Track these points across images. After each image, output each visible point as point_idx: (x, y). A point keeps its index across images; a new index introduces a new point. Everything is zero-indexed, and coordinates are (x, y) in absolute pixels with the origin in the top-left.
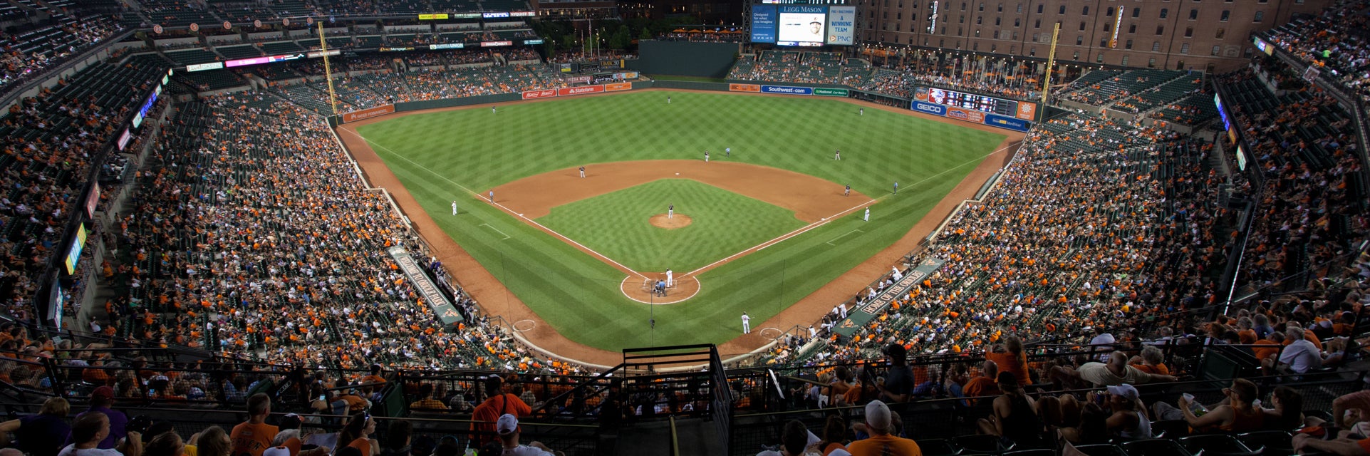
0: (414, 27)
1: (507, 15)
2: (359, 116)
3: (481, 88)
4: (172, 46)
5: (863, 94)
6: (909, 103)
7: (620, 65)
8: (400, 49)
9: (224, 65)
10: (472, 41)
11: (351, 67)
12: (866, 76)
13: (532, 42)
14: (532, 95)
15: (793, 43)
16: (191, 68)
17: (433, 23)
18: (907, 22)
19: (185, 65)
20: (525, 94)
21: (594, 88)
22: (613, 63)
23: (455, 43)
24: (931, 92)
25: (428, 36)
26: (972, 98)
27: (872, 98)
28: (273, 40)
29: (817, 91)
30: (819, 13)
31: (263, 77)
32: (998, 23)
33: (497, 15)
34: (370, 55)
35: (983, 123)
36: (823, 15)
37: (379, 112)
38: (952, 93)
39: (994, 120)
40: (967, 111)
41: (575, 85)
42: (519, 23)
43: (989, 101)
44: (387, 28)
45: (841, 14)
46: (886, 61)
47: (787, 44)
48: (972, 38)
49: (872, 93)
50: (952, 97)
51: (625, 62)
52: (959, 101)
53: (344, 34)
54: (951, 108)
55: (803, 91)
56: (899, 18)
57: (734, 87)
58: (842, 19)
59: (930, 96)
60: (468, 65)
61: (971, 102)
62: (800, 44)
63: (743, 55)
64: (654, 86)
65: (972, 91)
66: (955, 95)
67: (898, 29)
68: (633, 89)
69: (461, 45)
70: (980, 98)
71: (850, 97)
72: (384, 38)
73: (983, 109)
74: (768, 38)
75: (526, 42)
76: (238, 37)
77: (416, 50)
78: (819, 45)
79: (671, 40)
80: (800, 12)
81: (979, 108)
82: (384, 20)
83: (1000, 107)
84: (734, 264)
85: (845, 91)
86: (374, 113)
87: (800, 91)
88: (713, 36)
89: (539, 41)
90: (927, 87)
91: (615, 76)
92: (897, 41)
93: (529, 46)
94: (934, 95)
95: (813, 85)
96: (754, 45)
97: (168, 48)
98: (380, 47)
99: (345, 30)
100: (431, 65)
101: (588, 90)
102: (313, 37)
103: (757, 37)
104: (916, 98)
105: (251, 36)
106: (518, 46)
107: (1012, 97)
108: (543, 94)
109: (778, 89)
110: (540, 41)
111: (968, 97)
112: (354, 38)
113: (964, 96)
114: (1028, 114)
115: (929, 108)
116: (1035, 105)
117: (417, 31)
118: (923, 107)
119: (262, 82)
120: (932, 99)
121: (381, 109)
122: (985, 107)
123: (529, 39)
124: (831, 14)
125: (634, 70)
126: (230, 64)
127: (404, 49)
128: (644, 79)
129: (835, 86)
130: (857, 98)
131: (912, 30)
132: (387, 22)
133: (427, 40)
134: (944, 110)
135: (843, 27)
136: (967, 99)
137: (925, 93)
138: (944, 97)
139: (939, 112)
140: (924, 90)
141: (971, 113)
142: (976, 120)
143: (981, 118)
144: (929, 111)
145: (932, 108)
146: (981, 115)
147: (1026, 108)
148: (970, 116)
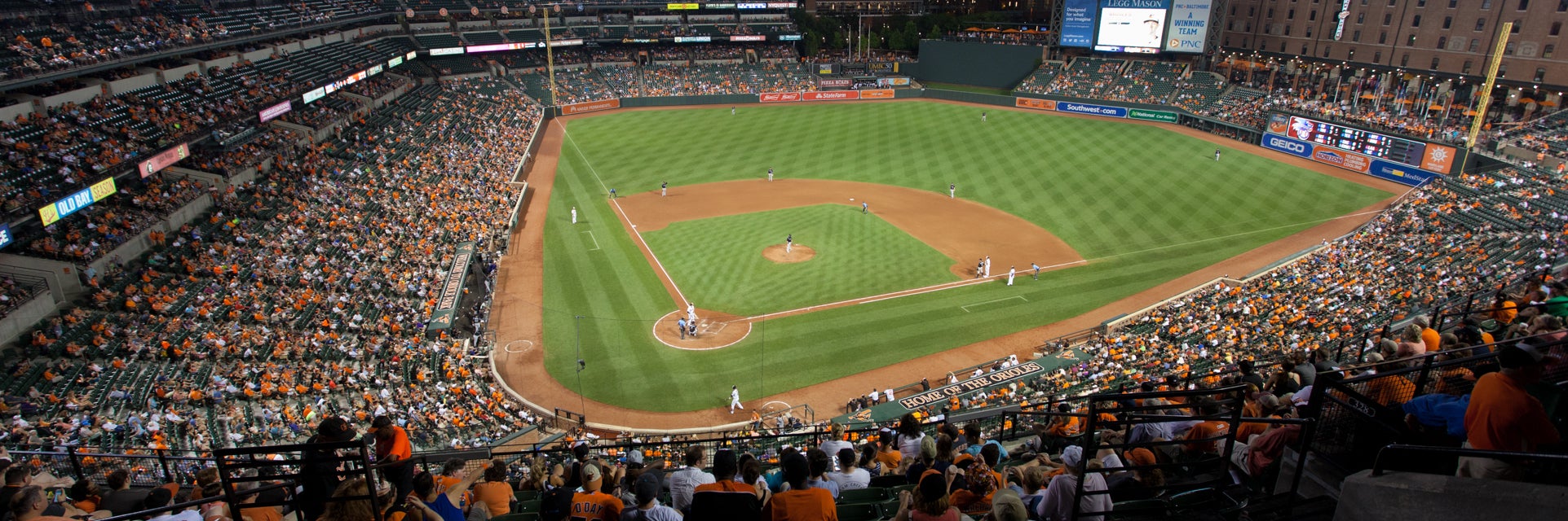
0: (664, 18)
1: (763, 6)
2: (580, 109)
3: (718, 87)
4: (423, 31)
5: (1197, 120)
6: (1261, 136)
7: (893, 69)
8: (643, 41)
9: (465, 51)
10: (722, 35)
11: (595, 58)
12: (1213, 95)
13: (788, 37)
14: (771, 98)
15: (1116, 48)
16: (434, 52)
17: (684, 13)
18: (1302, 22)
19: (428, 49)
20: (763, 96)
21: (847, 96)
22: (884, 66)
23: (702, 36)
24: (1293, 122)
25: (675, 28)
26: (1353, 135)
27: (1209, 127)
28: (520, 27)
29: (1134, 114)
30: (1158, 7)
31: (505, 65)
32: (1447, 24)
33: (752, 6)
34: (613, 46)
35: (1367, 172)
36: (1163, 12)
37: (602, 106)
38: (1323, 126)
39: (1384, 170)
40: (1343, 154)
41: (825, 89)
42: (779, 16)
43: (1380, 140)
44: (636, 18)
45: (1193, 11)
46: (1249, 78)
47: (1108, 49)
48: (1402, 47)
49: (1212, 119)
50: (1324, 131)
51: (900, 65)
52: (1333, 137)
53: (592, 23)
54: (1320, 148)
55: (1114, 112)
56: (1291, 16)
57: (1022, 102)
58: (1190, 16)
59: (1291, 128)
60: (715, 61)
61: (1351, 140)
62: (1126, 50)
63: (1047, 62)
64: (923, 95)
65: (1356, 124)
66: (1328, 128)
67: (1287, 33)
68: (895, 98)
69: (708, 39)
70: (1367, 135)
71: (1180, 123)
72: (631, 28)
73: (1369, 152)
74: (1082, 41)
75: (782, 38)
76: (487, 23)
77: (661, 43)
78: (1154, 51)
79: (959, 40)
80: (1130, 7)
81: (1363, 150)
82: (635, 9)
83: (1396, 151)
84: (816, 316)
85: (1174, 115)
86: (596, 107)
87: (1110, 112)
88: (1015, 37)
89: (797, 37)
90: (1288, 115)
91: (880, 82)
92: (1283, 49)
93: (785, 42)
94: (1296, 127)
95: (1129, 105)
96: (1064, 49)
97: (420, 32)
98: (623, 38)
99: (594, 19)
100: (676, 59)
101: (839, 96)
102: (562, 25)
103: (1069, 39)
104: (1269, 130)
105: (500, 22)
106: (772, 42)
107: (1420, 136)
108: (784, 97)
109: (1081, 108)
110: (799, 37)
111: (1348, 133)
112: (601, 28)
113: (1341, 131)
114: (1436, 162)
115: (1287, 145)
116: (1453, 150)
117: (667, 22)
118: (1279, 143)
119: (502, 68)
120: (1293, 132)
121: (604, 103)
122: (1373, 148)
123: (785, 34)
124: (1175, 10)
125: (906, 75)
126: (471, 49)
127: (647, 41)
128: (918, 86)
129: (1162, 107)
130: (1189, 126)
131: (1309, 35)
132: (638, 12)
133: (673, 32)
134: (1308, 150)
135: (1191, 28)
136: (1346, 136)
137: (1284, 123)
138: (1311, 130)
139: (1301, 151)
140: (1283, 120)
141: (1349, 156)
142: (1357, 167)
143: (1364, 164)
144: (1287, 150)
145: (1291, 146)
146: (1365, 160)
147: (1439, 154)
148: (1347, 160)
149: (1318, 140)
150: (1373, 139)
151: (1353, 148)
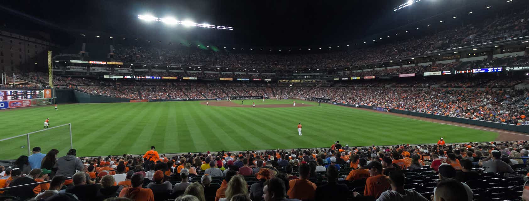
26: (21, 92)
35: (31, 105)
38: (8, 92)
40: (20, 101)
43: (31, 92)
52: (14, 96)
54: (11, 102)
61: (21, 95)
66: (11, 93)
70: (26, 91)
73: (29, 98)
81: (26, 98)
83: (36, 95)
111: (19, 92)
113: (17, 92)
114: (49, 95)
122: (30, 96)
134: (6, 104)
136: (19, 94)
138: (4, 95)
139: (4, 106)
141: (23, 101)
142: (28, 105)
143: (30, 103)
146: (30, 101)
147: (48, 92)
148: (23, 103)
149: (8, 99)
151: (23, 98)
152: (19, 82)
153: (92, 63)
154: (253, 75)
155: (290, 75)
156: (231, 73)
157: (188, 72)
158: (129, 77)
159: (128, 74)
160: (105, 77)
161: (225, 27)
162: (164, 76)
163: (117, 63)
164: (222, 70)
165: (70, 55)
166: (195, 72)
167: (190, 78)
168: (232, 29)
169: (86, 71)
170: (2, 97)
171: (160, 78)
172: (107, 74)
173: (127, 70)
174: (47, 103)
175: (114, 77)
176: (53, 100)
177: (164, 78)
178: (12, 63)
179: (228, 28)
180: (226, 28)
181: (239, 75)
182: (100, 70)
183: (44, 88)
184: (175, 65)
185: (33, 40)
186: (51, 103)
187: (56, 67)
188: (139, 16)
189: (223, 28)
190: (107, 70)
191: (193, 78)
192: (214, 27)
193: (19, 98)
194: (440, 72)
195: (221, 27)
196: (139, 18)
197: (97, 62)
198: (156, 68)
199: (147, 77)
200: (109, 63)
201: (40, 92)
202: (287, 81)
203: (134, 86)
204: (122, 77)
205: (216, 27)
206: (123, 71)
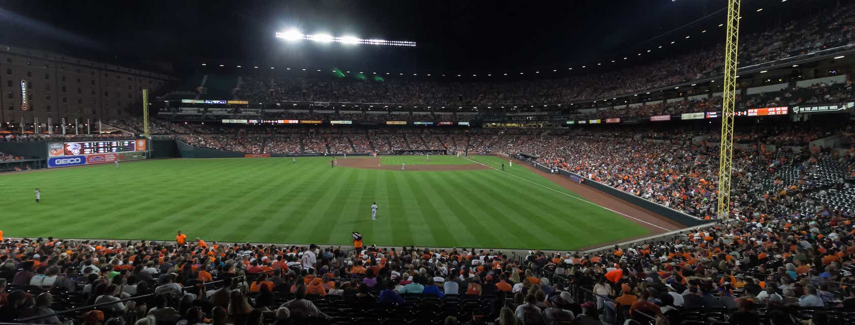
6: (46, 161)
24: (65, 146)
26: (104, 144)
38: (87, 144)
39: (124, 157)
40: (104, 156)
43: (117, 144)
50: (88, 146)
52: (94, 148)
54: (89, 157)
59: (67, 150)
61: (104, 147)
65: (103, 139)
66: (90, 144)
70: (111, 143)
73: (114, 151)
81: (111, 151)
83: (124, 147)
90: (62, 143)
94: (69, 148)
104: (51, 155)
111: (101, 144)
113: (97, 144)
115: (69, 161)
118: (62, 162)
120: (70, 152)
122: (115, 148)
134: (83, 159)
136: (101, 146)
137: (61, 148)
138: (80, 148)
139: (79, 161)
140: (59, 146)
141: (106, 156)
142: (112, 160)
143: (115, 157)
144: (69, 164)
145: (72, 161)
146: (115, 155)
147: (141, 143)
148: (106, 158)
149: (86, 153)
150: (114, 144)
151: (106, 151)
152: (113, 130)
153: (209, 102)
154: (442, 115)
155: (500, 114)
156: (408, 113)
157: (341, 112)
158: (255, 121)
159: (254, 118)
160: (224, 121)
161: (402, 42)
162: (304, 120)
163: (241, 102)
164: (392, 109)
165: (183, 93)
166: (352, 112)
167: (340, 122)
168: (414, 44)
169: (201, 114)
170: (79, 151)
171: (297, 122)
172: (226, 117)
173: (254, 111)
174: (140, 157)
175: (235, 121)
176: (148, 154)
177: (304, 122)
178: (119, 105)
179: (407, 44)
180: (405, 44)
181: (420, 116)
182: (219, 112)
183: (138, 137)
184: (321, 103)
185: (147, 73)
186: (145, 157)
187: (166, 109)
188: (277, 33)
189: (399, 43)
190: (229, 112)
191: (346, 122)
192: (388, 43)
193: (101, 152)
194: (703, 113)
195: (396, 42)
196: (277, 36)
197: (215, 102)
198: (293, 108)
199: (280, 122)
200: (230, 102)
201: (129, 143)
202: (499, 124)
203: (262, 133)
204: (245, 121)
205: (389, 43)
206: (248, 113)
